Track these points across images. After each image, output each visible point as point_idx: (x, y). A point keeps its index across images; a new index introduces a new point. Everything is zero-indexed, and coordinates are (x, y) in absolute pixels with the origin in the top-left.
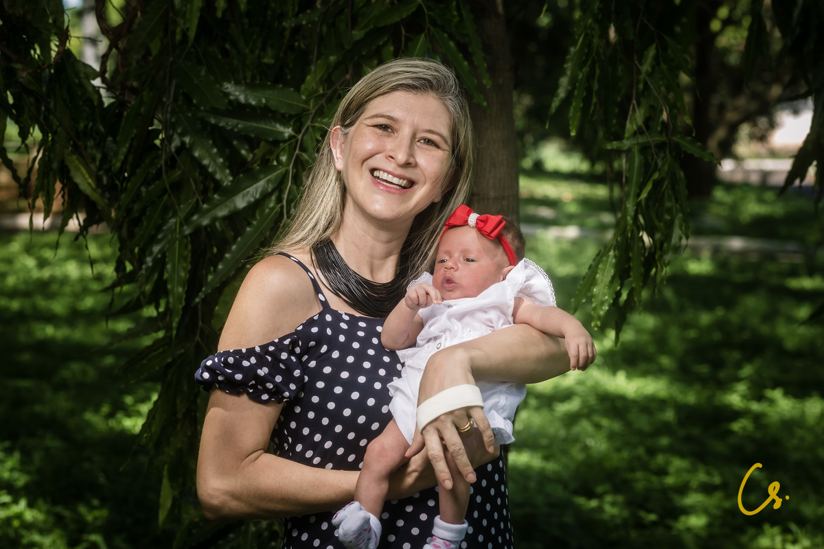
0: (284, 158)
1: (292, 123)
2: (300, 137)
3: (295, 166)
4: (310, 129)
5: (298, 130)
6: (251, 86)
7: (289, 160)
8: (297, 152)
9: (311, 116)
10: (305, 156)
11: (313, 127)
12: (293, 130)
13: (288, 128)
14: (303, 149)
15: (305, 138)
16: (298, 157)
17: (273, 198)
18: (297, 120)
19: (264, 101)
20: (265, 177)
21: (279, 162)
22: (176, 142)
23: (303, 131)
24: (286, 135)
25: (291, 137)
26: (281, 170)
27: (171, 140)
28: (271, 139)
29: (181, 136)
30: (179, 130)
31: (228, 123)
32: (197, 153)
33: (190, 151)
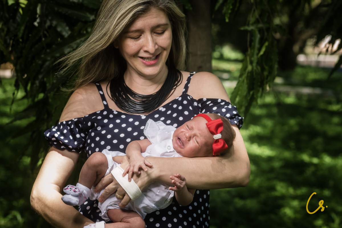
22: (48, 24)
27: (45, 22)
28: (83, 20)
29: (51, 21)
30: (50, 18)
31: (64, 10)
32: (59, 29)
33: (55, 28)
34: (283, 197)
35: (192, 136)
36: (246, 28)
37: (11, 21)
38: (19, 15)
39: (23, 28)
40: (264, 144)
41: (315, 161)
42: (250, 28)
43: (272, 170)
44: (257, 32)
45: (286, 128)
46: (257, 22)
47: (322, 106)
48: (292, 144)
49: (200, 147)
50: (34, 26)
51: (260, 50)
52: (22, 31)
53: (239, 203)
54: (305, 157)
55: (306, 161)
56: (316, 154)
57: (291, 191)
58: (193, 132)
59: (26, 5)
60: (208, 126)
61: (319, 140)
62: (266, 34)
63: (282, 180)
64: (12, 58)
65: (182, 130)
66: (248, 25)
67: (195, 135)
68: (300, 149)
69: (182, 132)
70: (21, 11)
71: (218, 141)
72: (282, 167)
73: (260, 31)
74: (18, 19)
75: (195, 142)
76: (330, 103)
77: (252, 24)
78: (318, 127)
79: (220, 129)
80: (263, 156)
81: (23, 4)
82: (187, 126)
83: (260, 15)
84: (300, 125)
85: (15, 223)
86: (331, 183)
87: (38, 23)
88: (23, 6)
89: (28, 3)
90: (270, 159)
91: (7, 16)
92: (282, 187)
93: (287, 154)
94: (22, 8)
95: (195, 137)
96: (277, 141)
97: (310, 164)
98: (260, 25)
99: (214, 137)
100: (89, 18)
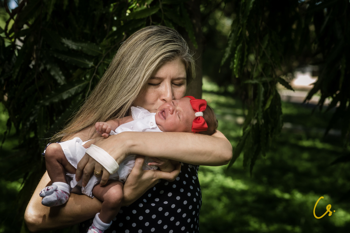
0: (88, 77)
1: (93, 60)
2: (96, 67)
3: (93, 81)
4: (102, 64)
5: (96, 64)
6: (75, 40)
7: (90, 78)
8: (95, 74)
9: (103, 58)
10: (98, 76)
11: (104, 63)
12: (94, 63)
13: (91, 62)
14: (98, 73)
15: (99, 68)
16: (95, 77)
17: (81, 95)
18: (96, 59)
19: (80, 48)
20: (77, 85)
21: (85, 78)
22: (42, 67)
23: (99, 64)
24: (90, 66)
25: (92, 67)
26: (86, 82)
27: (40, 66)
28: (82, 67)
29: (45, 64)
30: (44, 62)
31: (63, 57)
32: (52, 73)
33: (49, 72)
36: (250, 81)
37: (7, 62)
38: (14, 56)
39: (17, 70)
40: (238, 178)
41: (287, 196)
42: (255, 81)
43: (245, 204)
44: (261, 86)
46: (261, 75)
47: (292, 141)
48: (265, 179)
49: (181, 122)
50: (30, 68)
51: (265, 103)
52: (16, 74)
54: (277, 192)
55: (278, 196)
56: (287, 190)
57: (264, 227)
59: (22, 48)
61: (290, 175)
62: (269, 87)
63: (254, 216)
64: (6, 98)
66: (252, 79)
67: (178, 110)
68: (272, 184)
70: (16, 53)
71: (199, 119)
72: (254, 202)
73: (265, 84)
74: (14, 60)
76: (300, 139)
77: (257, 78)
78: (290, 162)
79: (203, 108)
80: (237, 189)
81: (20, 46)
83: (263, 69)
84: (272, 159)
86: (303, 221)
87: (33, 66)
88: (19, 48)
89: (23, 46)
90: (243, 193)
91: (3, 57)
93: (260, 189)
94: (18, 50)
95: (178, 112)
97: (282, 200)
98: (264, 79)
99: (196, 114)
100: (88, 65)
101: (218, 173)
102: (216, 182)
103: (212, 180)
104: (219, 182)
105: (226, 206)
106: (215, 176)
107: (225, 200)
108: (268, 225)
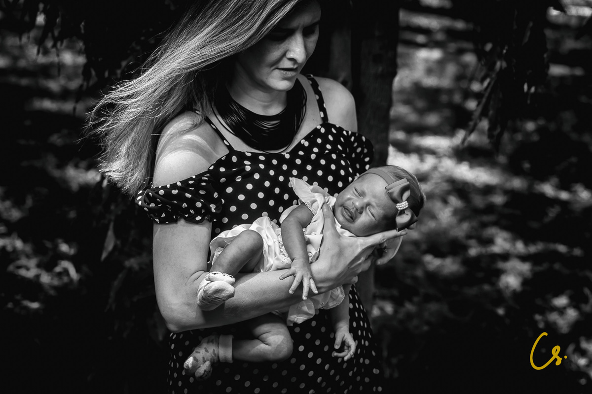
34: (505, 257)
35: (365, 206)
40: (480, 165)
41: (564, 195)
43: (490, 209)
45: (519, 137)
48: (527, 165)
49: (377, 222)
53: (432, 262)
54: (548, 189)
55: (548, 196)
57: (520, 247)
58: (366, 200)
60: (389, 191)
63: (505, 228)
65: (348, 196)
67: (368, 204)
69: (349, 199)
71: (404, 213)
72: (506, 205)
75: (368, 215)
79: (407, 194)
80: (477, 184)
82: (356, 190)
84: (542, 131)
85: (65, 279)
90: (488, 190)
92: (505, 240)
93: (517, 183)
95: (368, 207)
96: (502, 159)
97: (556, 201)
99: (397, 207)
101: (445, 155)
102: (440, 172)
103: (435, 168)
104: (447, 171)
105: (456, 212)
106: (440, 162)
107: (454, 201)
108: (526, 244)
